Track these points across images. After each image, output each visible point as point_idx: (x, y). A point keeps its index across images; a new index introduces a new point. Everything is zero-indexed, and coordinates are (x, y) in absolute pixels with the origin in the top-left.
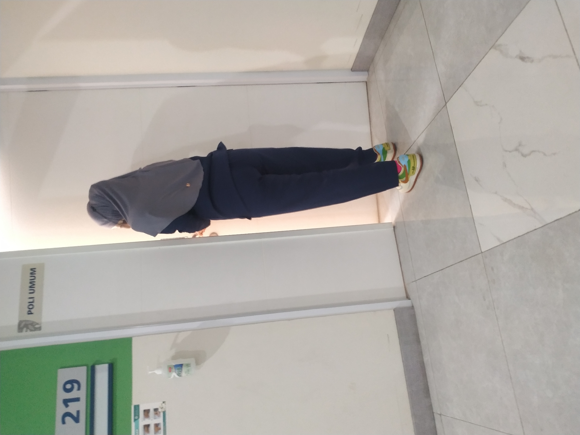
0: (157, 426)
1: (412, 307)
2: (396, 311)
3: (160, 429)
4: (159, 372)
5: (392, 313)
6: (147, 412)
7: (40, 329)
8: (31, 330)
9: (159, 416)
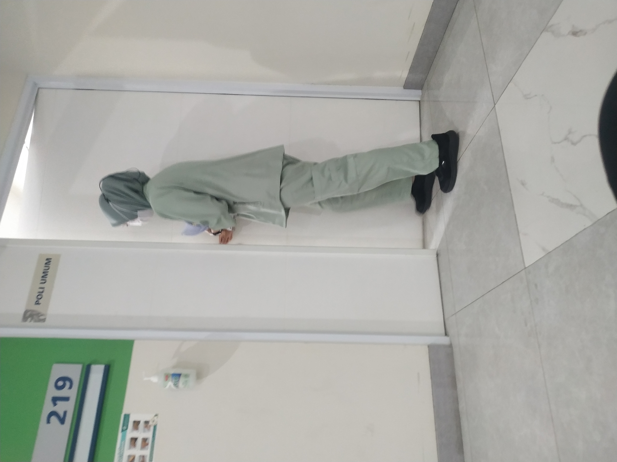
0: (145, 440)
1: (451, 346)
2: (431, 348)
3: (148, 444)
4: (155, 379)
6: (136, 424)
7: (44, 320)
8: (36, 321)
9: (149, 430)
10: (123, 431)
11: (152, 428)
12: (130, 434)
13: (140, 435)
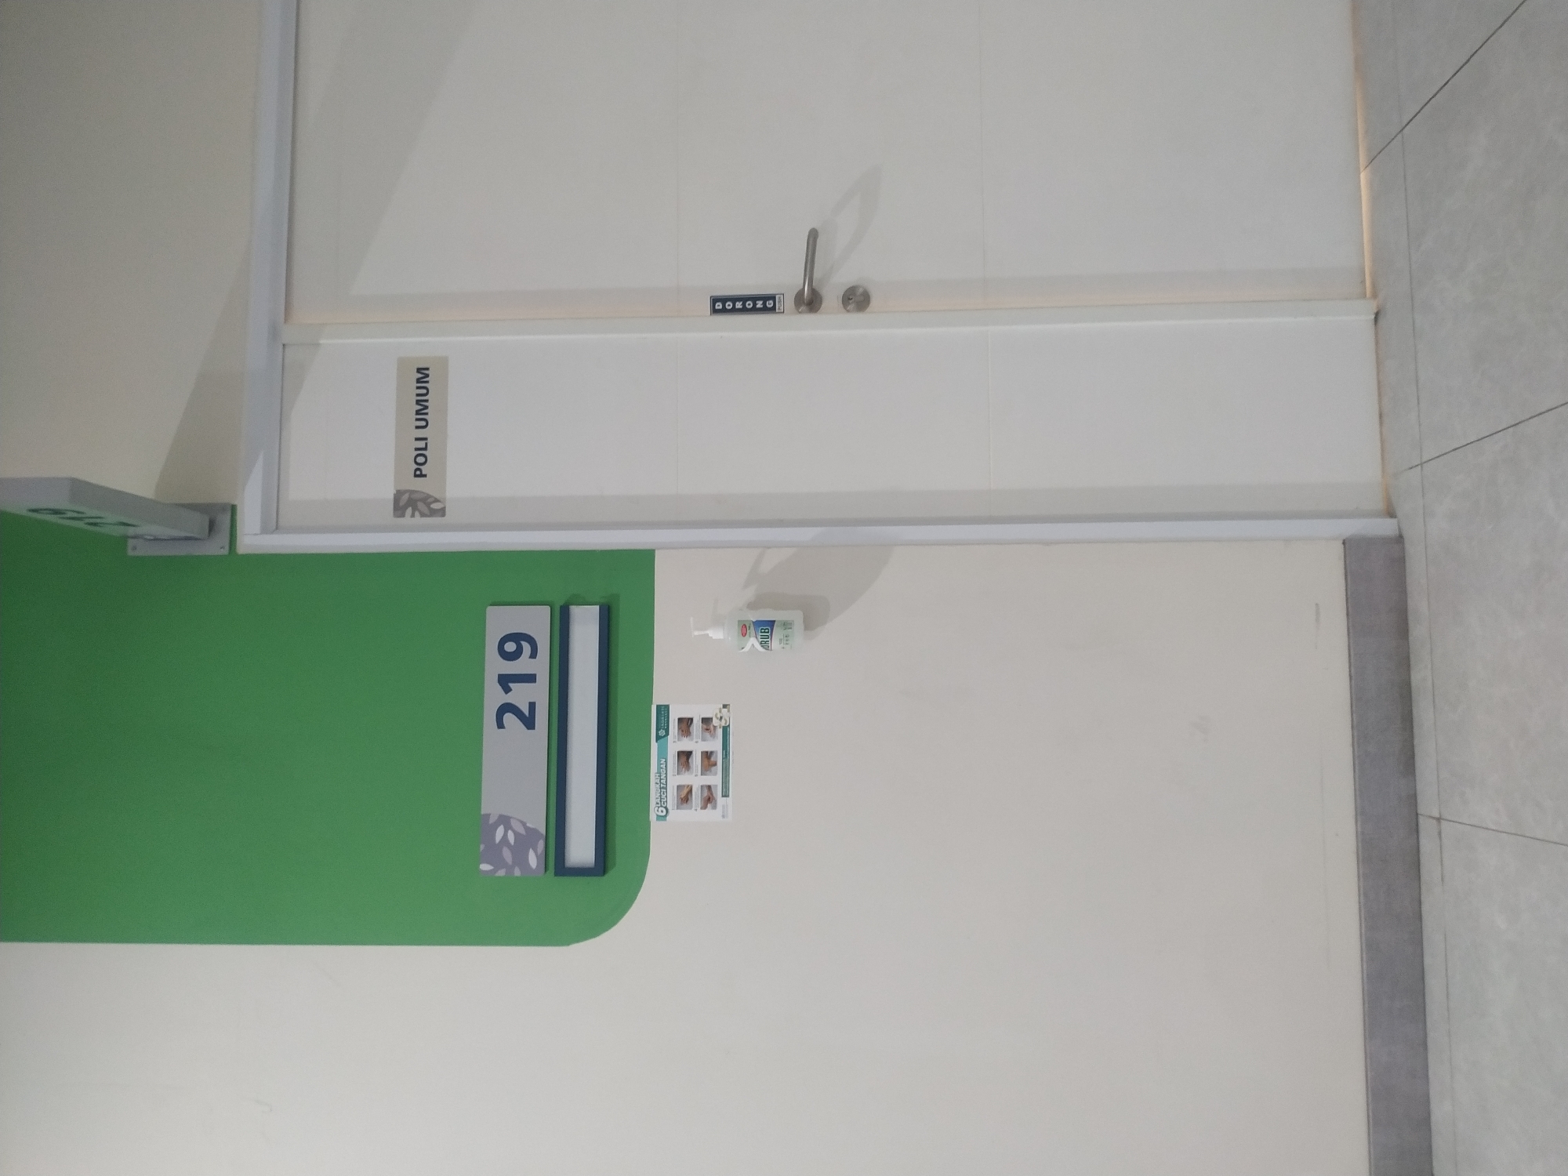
0: (707, 756)
1: (1400, 539)
2: (1350, 545)
3: (715, 764)
4: (716, 634)
5: (1338, 549)
6: (685, 724)
7: (442, 512)
8: (423, 515)
9: (713, 736)
10: (658, 738)
11: (720, 732)
12: (675, 744)
13: (697, 745)
